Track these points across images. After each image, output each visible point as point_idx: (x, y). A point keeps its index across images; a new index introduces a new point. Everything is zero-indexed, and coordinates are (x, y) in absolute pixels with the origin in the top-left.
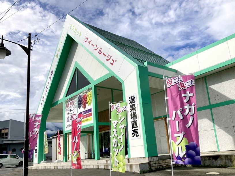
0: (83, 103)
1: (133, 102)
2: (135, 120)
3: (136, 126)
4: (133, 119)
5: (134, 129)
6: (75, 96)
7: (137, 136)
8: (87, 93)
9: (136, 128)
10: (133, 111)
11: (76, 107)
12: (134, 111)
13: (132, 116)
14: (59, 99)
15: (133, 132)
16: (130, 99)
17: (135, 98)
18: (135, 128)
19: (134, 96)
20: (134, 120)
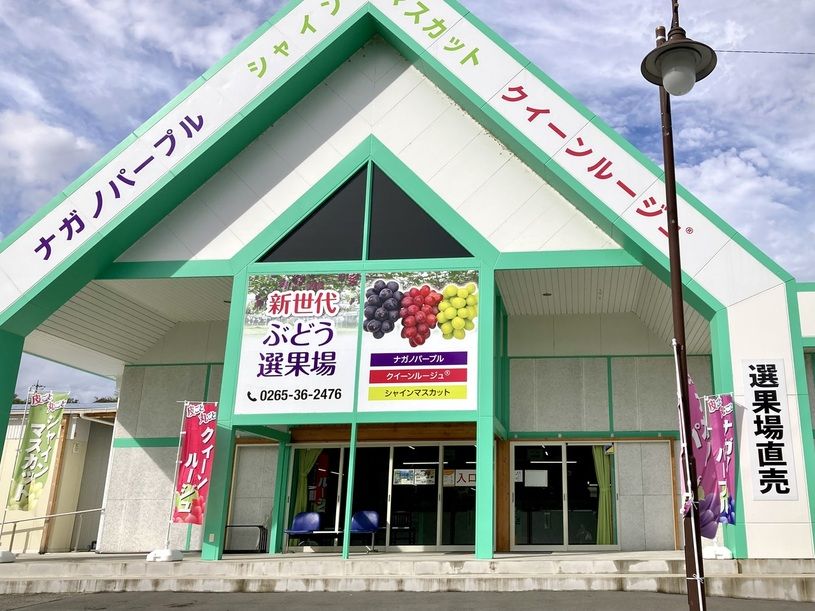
0: (409, 320)
1: (768, 382)
2: (776, 441)
3: (781, 458)
4: (767, 437)
5: (767, 468)
6: (342, 277)
7: (779, 490)
8: (440, 285)
9: (778, 468)
10: (767, 412)
11: (347, 324)
12: (772, 413)
13: (759, 427)
14: (193, 259)
15: (764, 477)
16: (755, 372)
17: (779, 374)
18: (772, 467)
19: (773, 366)
20: (770, 439)
